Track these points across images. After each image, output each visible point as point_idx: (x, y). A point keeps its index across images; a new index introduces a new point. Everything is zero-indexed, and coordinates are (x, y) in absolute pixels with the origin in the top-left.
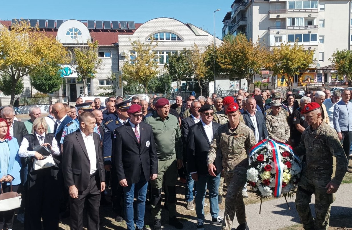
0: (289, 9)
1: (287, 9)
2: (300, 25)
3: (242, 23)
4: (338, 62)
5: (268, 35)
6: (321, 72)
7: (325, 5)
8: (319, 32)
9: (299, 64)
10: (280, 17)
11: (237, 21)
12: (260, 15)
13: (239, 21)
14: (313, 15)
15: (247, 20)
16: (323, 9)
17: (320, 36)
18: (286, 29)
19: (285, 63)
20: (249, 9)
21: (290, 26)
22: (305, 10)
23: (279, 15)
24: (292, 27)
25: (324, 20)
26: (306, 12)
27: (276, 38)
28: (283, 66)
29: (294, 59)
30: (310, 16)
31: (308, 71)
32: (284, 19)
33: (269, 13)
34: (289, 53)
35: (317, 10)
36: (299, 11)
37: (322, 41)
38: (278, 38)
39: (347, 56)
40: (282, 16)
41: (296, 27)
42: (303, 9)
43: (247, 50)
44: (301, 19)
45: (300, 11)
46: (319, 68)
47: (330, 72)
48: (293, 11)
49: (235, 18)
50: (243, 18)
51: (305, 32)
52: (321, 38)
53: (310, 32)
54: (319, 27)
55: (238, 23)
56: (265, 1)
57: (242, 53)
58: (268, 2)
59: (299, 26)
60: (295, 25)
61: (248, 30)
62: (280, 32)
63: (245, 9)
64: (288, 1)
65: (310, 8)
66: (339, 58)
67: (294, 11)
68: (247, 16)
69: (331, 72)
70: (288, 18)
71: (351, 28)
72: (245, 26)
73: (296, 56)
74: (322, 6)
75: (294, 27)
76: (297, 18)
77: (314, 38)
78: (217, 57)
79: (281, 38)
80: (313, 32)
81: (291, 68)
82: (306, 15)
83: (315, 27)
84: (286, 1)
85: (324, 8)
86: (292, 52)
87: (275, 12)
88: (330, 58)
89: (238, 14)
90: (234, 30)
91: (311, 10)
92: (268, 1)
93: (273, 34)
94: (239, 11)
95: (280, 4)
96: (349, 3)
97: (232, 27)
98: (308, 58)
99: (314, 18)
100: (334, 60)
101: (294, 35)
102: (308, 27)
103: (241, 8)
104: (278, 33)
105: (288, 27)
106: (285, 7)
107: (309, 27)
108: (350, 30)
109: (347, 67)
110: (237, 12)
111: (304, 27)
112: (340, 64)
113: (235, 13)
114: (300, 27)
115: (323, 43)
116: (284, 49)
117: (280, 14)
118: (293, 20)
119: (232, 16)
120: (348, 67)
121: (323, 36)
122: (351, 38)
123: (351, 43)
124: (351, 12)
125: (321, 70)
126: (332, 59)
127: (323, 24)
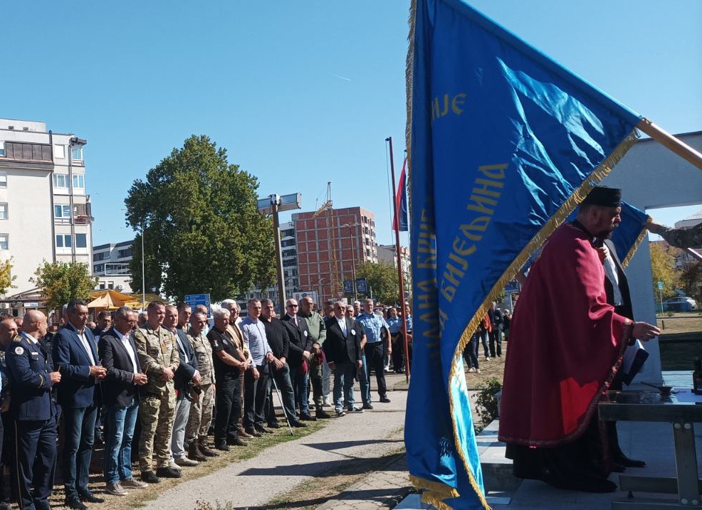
4: (49, 285)
6: (7, 306)
7: (8, 176)
16: (4, 184)
17: (1, 235)
25: (5, 205)
37: (5, 245)
39: (64, 273)
46: (5, 298)
47: (23, 306)
52: (3, 239)
66: (49, 278)
69: (25, 306)
71: (55, 224)
74: (2, 179)
85: (5, 181)
88: (31, 278)
96: (48, 176)
100: (40, 282)
108: (55, 226)
109: (68, 295)
112: (53, 289)
115: (7, 249)
120: (70, 293)
121: (6, 236)
122: (58, 241)
123: (58, 250)
124: (54, 193)
125: (7, 302)
126: (36, 280)
127: (6, 211)
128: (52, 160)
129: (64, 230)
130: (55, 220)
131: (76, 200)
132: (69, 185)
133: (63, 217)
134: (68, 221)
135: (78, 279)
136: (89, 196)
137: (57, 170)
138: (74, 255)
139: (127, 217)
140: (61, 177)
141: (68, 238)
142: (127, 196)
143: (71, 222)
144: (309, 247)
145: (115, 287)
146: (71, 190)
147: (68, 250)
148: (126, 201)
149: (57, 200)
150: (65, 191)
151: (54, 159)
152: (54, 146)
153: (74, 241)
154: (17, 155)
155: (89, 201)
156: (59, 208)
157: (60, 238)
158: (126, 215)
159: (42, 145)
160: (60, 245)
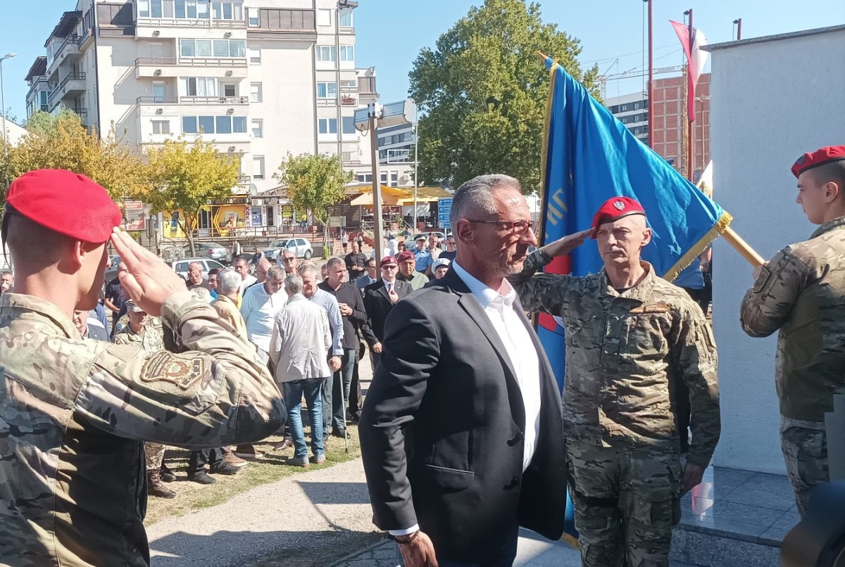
0: (181, 57)
1: (178, 57)
2: (208, 95)
3: (72, 85)
4: (293, 182)
5: (135, 115)
6: (260, 202)
7: (262, 50)
8: (251, 112)
9: (208, 187)
10: (163, 75)
11: (61, 79)
12: (116, 68)
13: (66, 81)
14: (237, 73)
15: (85, 79)
16: (257, 60)
17: (254, 121)
18: (177, 102)
19: (177, 185)
20: (90, 52)
21: (186, 95)
22: (217, 61)
23: (160, 71)
24: (192, 100)
25: (259, 85)
26: (219, 65)
27: (155, 123)
28: (173, 191)
29: (195, 176)
30: (229, 74)
31: (231, 201)
32: (172, 81)
33: (136, 64)
34: (185, 161)
35: (244, 62)
36: (204, 61)
37: (259, 133)
38: (161, 124)
39: (310, 167)
40: (167, 72)
41: (199, 99)
42: (213, 57)
43: (86, 155)
44: (211, 82)
45: (208, 61)
46: (254, 194)
47: (278, 202)
48: (190, 61)
49: (57, 72)
50: (77, 75)
51: (221, 111)
52: (256, 126)
53: (231, 111)
54: (251, 99)
55: (63, 85)
56: (124, 36)
57: (74, 160)
58: (133, 38)
59: (207, 98)
60: (198, 95)
61: (88, 102)
62: (163, 111)
63: (80, 53)
64: (179, 39)
65: (229, 57)
66: (294, 173)
67: (194, 61)
68: (85, 70)
69: (280, 202)
70: (181, 78)
71: (318, 105)
72: (83, 92)
73: (201, 169)
74: (256, 54)
75: (196, 100)
76: (200, 78)
77: (240, 125)
78: (13, 171)
79: (166, 123)
80: (239, 111)
81: (190, 196)
82: (221, 73)
83: (242, 99)
84: (175, 39)
85: (259, 56)
86: (192, 160)
87: (150, 62)
88: (275, 174)
89: (61, 65)
90: (55, 102)
91: (231, 62)
92: (132, 36)
93: (148, 112)
94: (64, 57)
95: (161, 44)
96: (310, 49)
97: (49, 93)
98: (227, 173)
99: (240, 79)
100: (284, 178)
101: (195, 117)
102: (227, 99)
103: (70, 49)
104: (160, 112)
105: (182, 100)
106: (173, 53)
107: (229, 99)
108: (318, 109)
109: (312, 194)
110: (60, 60)
111: (217, 100)
112: (297, 187)
113: (55, 60)
114: (210, 99)
115: (261, 136)
116: (174, 152)
117: (162, 69)
118: (192, 83)
119: (48, 67)
120: (315, 192)
121: (260, 122)
122: (321, 126)
123: (321, 137)
124: (317, 68)
125: (260, 198)
126: (281, 176)
127: (260, 94)
128: (315, 28)
129: (328, 113)
130: (318, 102)
131: (343, 77)
132: (336, 59)
133: (327, 97)
134: (334, 101)
135: (325, 175)
136: (374, 68)
137: (321, 40)
138: (340, 142)
139: (410, 95)
140: (326, 49)
141: (333, 122)
142: (412, 68)
143: (337, 104)
144: (667, 123)
145: (399, 177)
146: (337, 64)
147: (334, 137)
148: (410, 74)
149: (320, 77)
150: (330, 65)
151: (318, 27)
152: (317, 11)
153: (340, 125)
154: (272, 25)
155: (374, 75)
156: (323, 86)
157: (323, 122)
158: (409, 92)
159: (303, 10)
160: (323, 130)
